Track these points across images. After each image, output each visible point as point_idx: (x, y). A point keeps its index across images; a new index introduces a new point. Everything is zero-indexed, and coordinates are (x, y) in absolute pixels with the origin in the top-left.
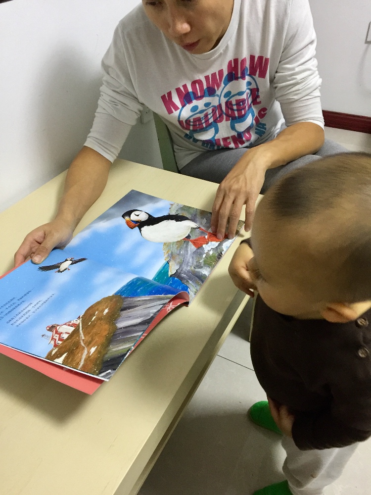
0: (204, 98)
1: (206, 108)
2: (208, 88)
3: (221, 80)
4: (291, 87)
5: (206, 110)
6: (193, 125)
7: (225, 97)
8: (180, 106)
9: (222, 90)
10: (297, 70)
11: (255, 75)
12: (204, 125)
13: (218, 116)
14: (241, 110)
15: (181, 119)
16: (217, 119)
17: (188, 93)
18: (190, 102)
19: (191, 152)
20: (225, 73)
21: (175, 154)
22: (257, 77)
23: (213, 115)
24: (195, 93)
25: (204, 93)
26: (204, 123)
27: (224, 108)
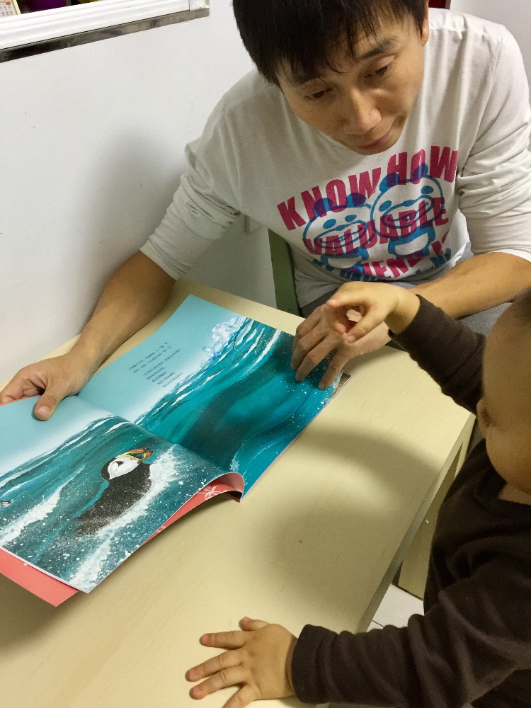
1: (349, 223)
2: (354, 194)
3: (375, 184)
5: (347, 225)
6: (326, 247)
9: (377, 198)
11: (438, 176)
15: (307, 237)
19: (321, 283)
21: (297, 283)
24: (331, 201)
25: (347, 202)
26: (343, 246)
27: (378, 226)
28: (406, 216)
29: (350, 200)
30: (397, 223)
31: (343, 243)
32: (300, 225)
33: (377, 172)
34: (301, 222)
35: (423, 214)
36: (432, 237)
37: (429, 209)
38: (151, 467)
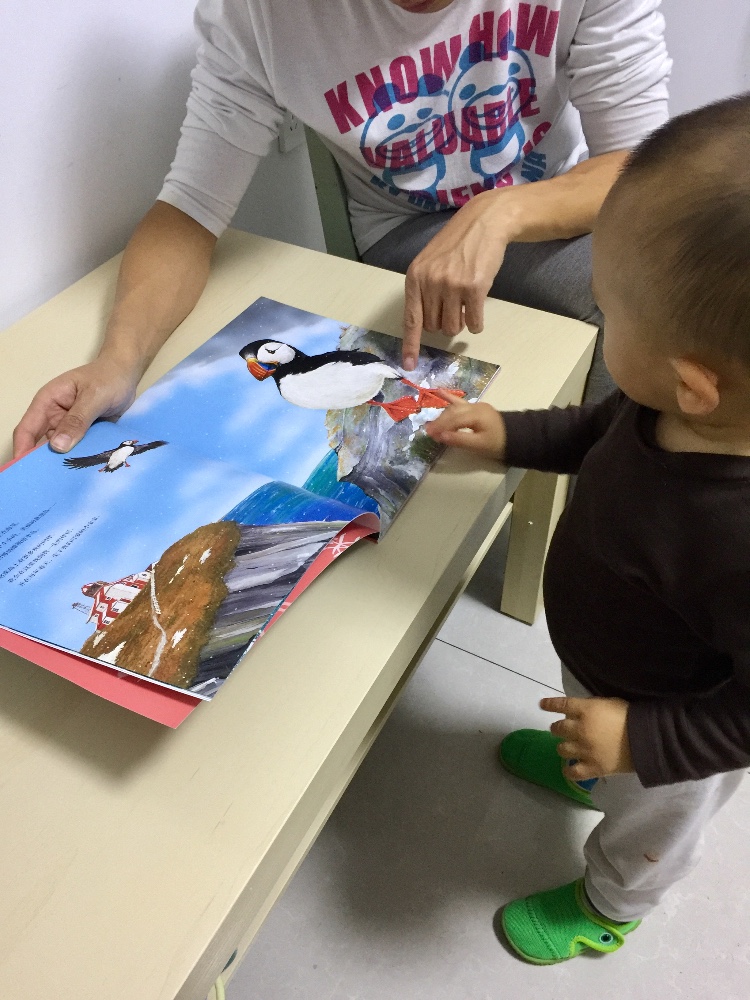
0: (418, 99)
1: (422, 121)
2: (428, 76)
3: (454, 60)
4: (601, 76)
5: (420, 124)
6: (393, 158)
7: (463, 95)
8: (365, 116)
9: (456, 80)
10: (617, 38)
11: (528, 49)
12: (416, 158)
13: (445, 139)
14: (495, 127)
15: (366, 146)
16: (444, 145)
17: (383, 87)
18: (387, 106)
19: (384, 216)
20: (465, 43)
21: (352, 220)
22: (531, 53)
23: (435, 137)
24: (397, 86)
25: (418, 88)
27: (459, 122)
28: (493, 111)
32: (356, 125)
33: (456, 42)
36: (521, 137)
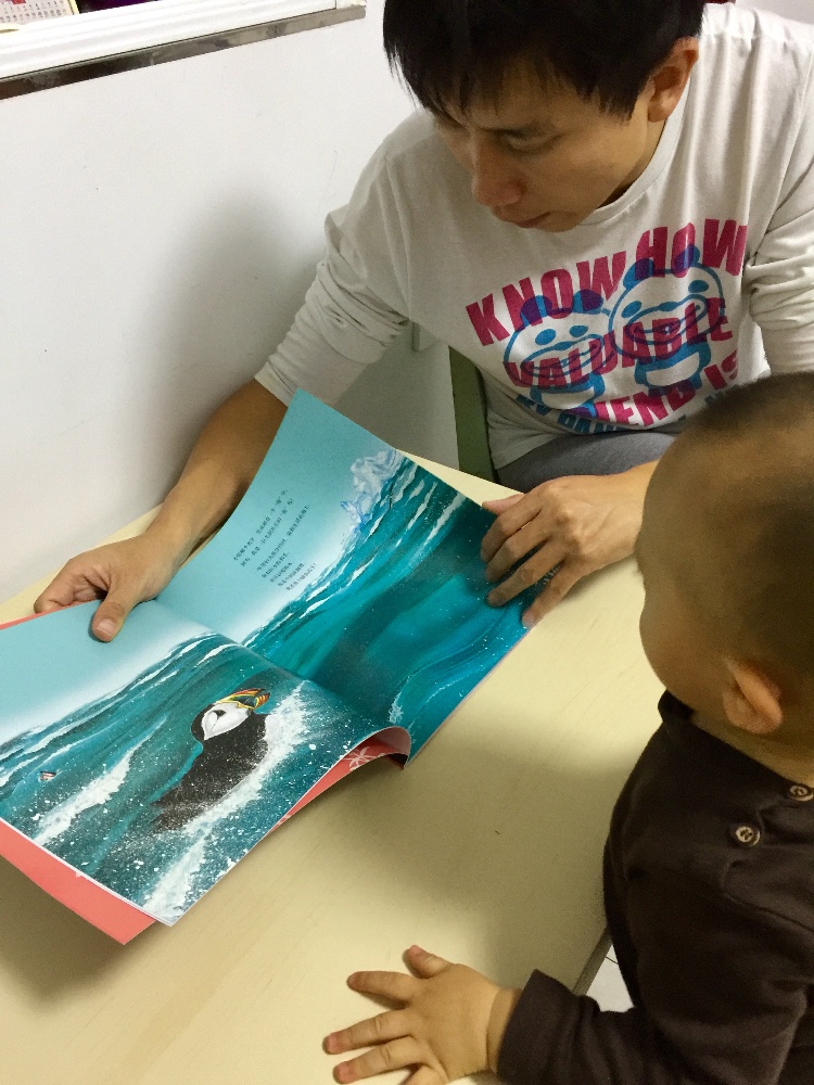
1: (576, 339)
5: (574, 343)
7: (625, 314)
11: (717, 266)
15: (511, 360)
24: (549, 300)
25: (573, 304)
26: (566, 373)
27: (619, 341)
28: (664, 327)
29: (579, 303)
30: (650, 337)
31: (566, 369)
32: (500, 338)
33: (619, 259)
34: (502, 334)
35: (692, 325)
36: (705, 358)
37: (701, 316)
38: (268, 720)
